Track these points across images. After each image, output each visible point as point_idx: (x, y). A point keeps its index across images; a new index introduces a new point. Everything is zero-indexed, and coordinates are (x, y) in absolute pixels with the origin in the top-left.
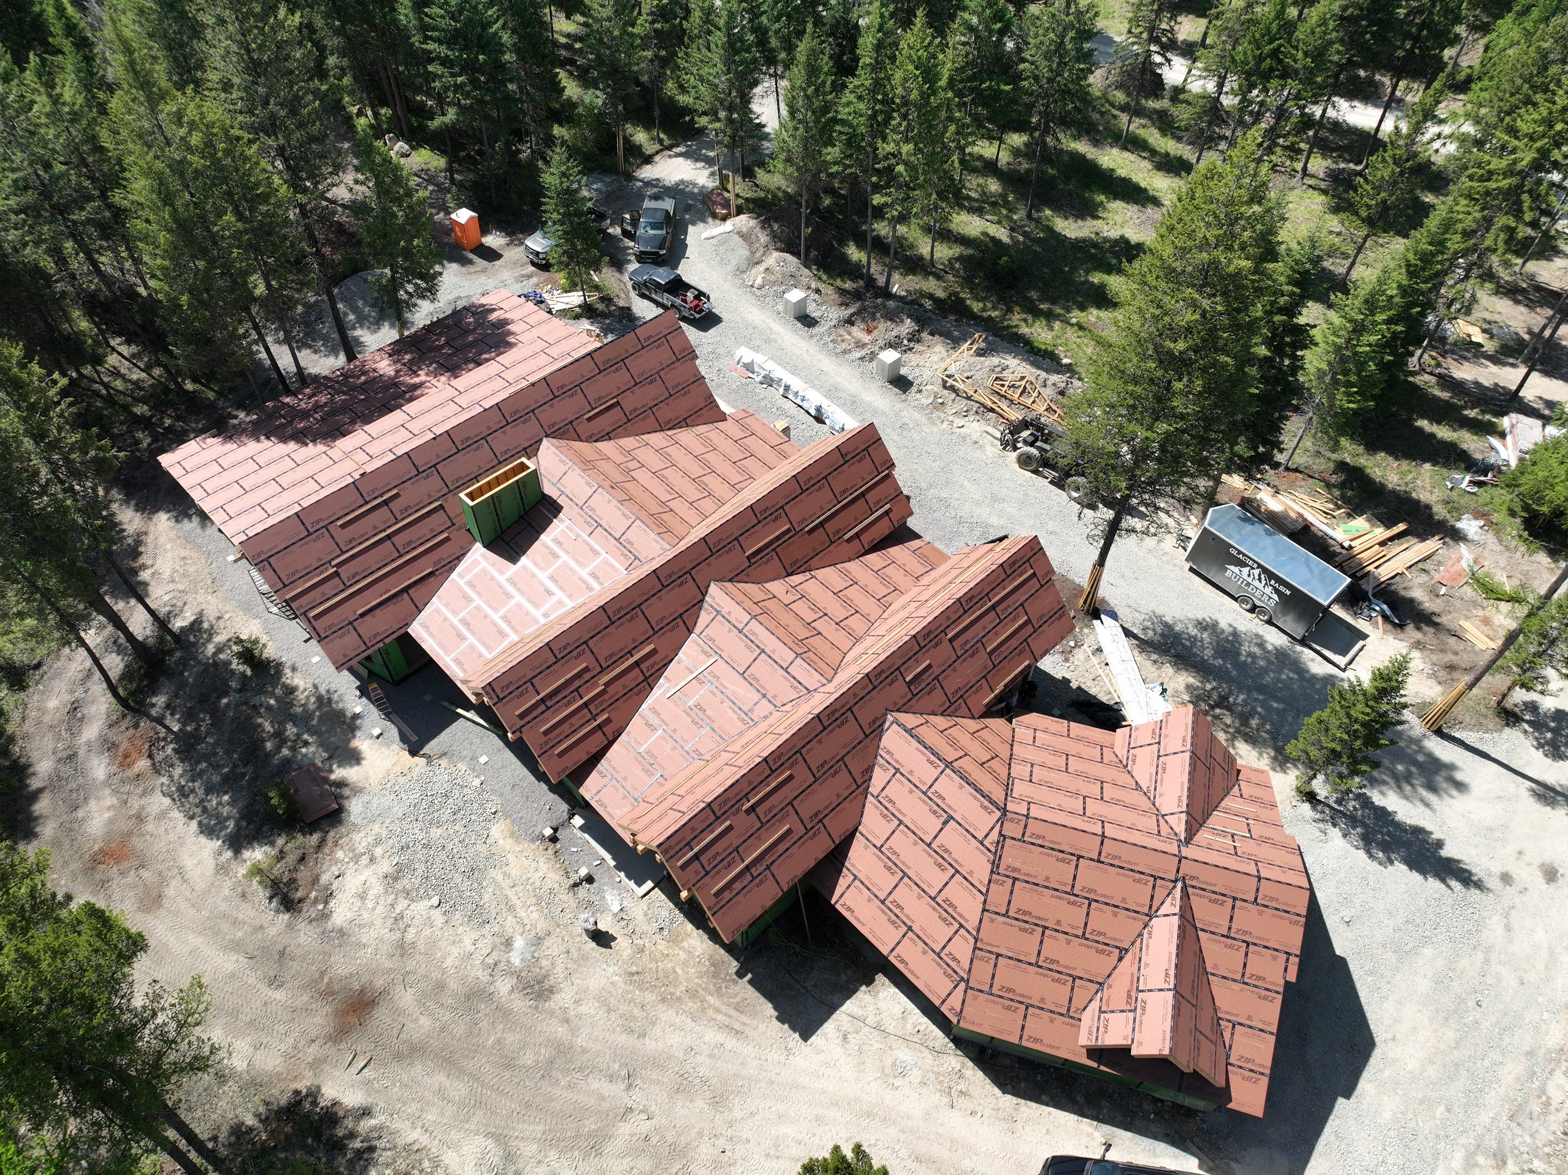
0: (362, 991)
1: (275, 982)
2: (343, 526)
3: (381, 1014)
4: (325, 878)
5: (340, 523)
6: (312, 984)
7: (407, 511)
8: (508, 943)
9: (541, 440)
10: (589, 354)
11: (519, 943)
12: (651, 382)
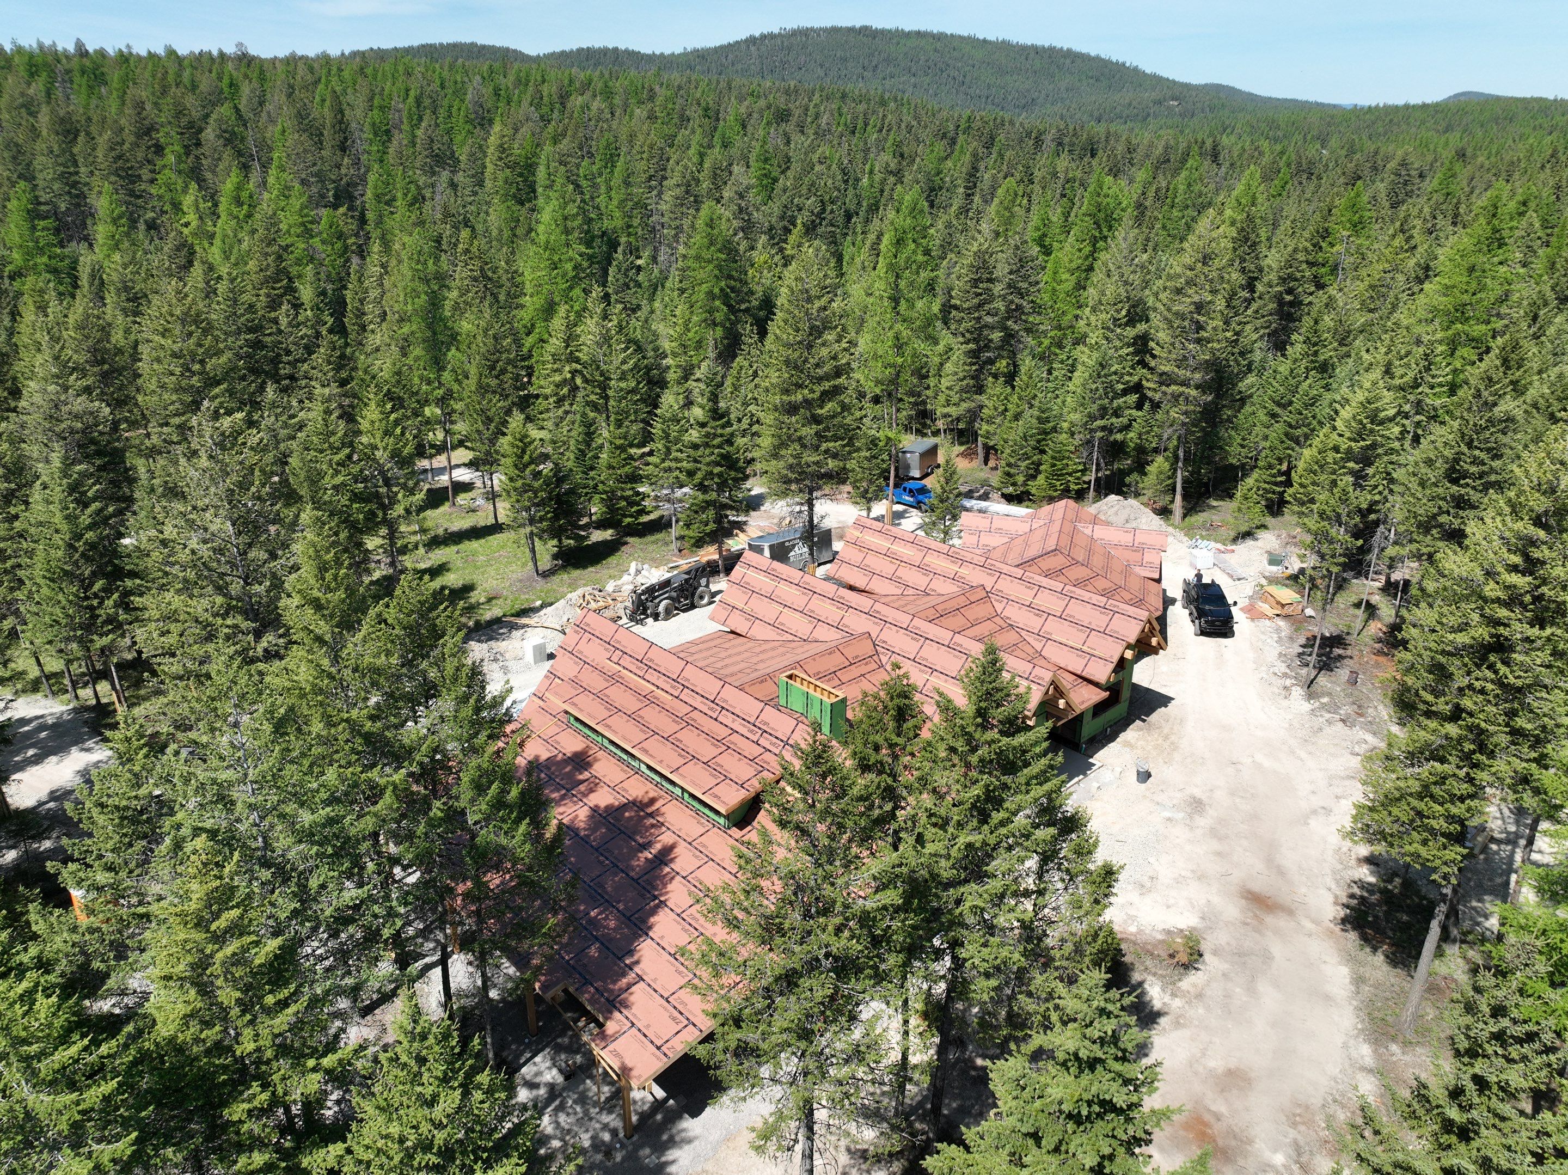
0: (1246, 898)
1: (1267, 958)
3: (1256, 887)
4: (1160, 937)
6: (1257, 930)
8: (1169, 819)
11: (1167, 814)
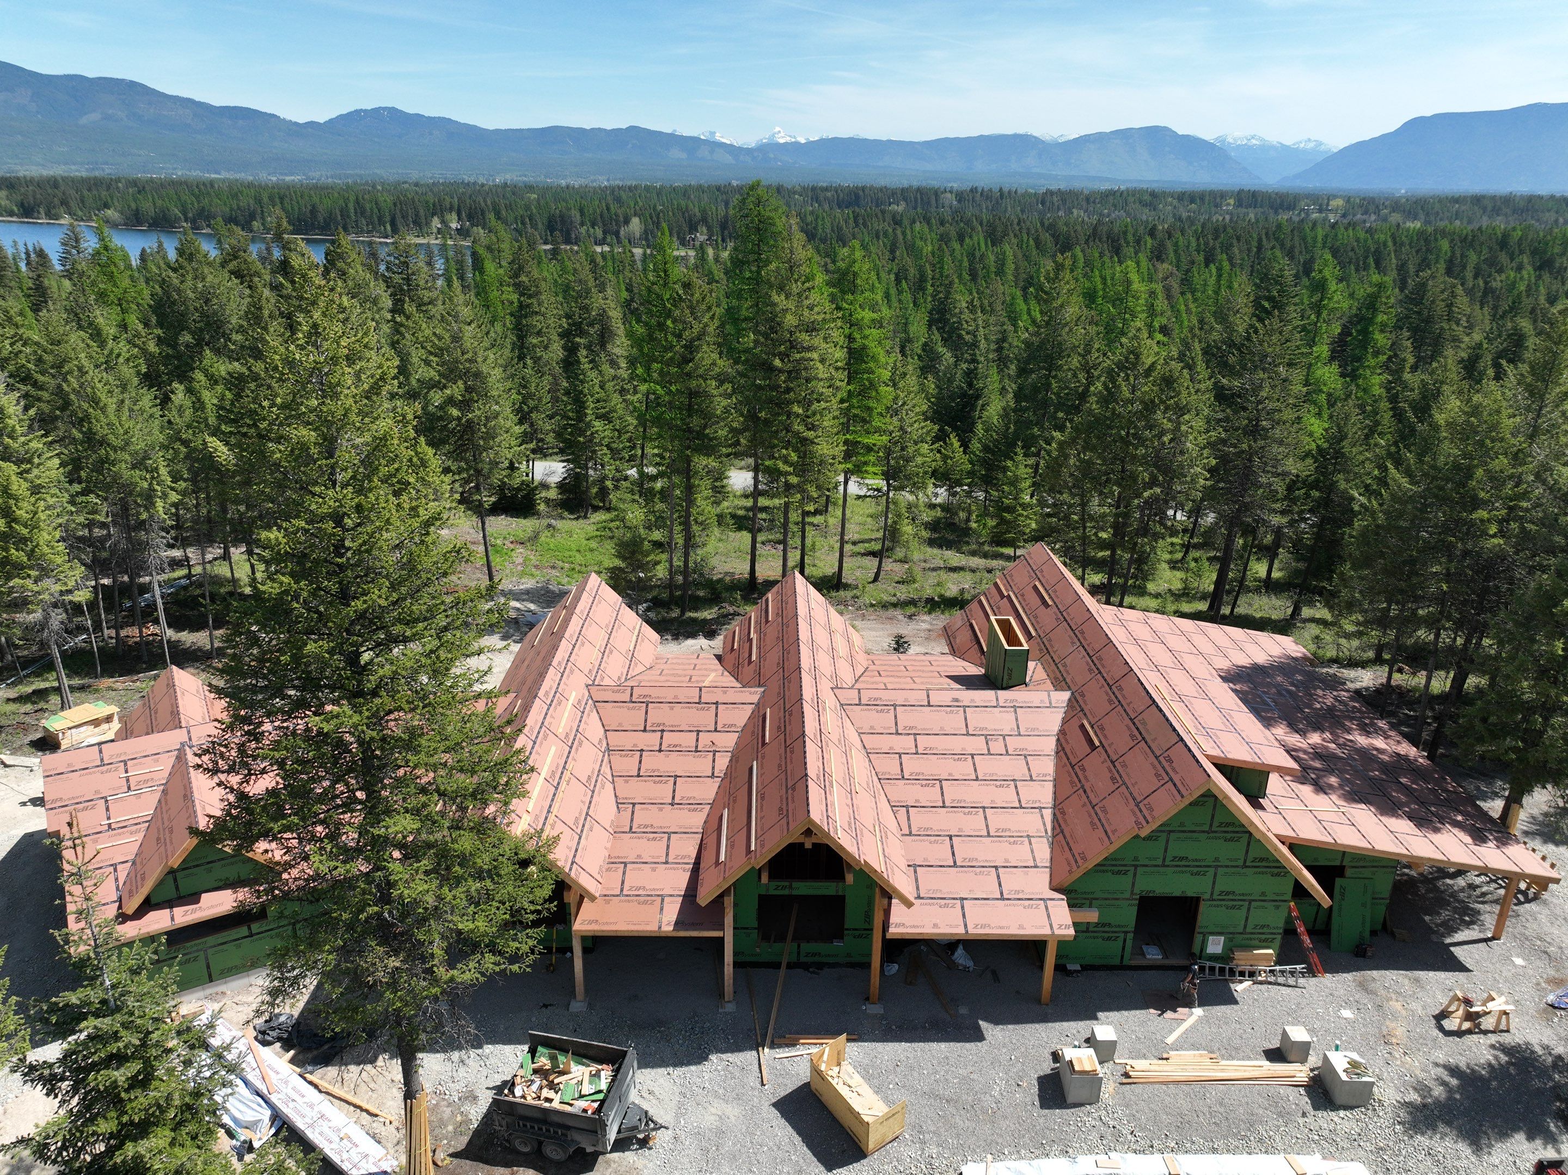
2: (1035, 588)
5: (1037, 583)
7: (1035, 618)
9: (1069, 688)
10: (1154, 701)
12: (1113, 779)
